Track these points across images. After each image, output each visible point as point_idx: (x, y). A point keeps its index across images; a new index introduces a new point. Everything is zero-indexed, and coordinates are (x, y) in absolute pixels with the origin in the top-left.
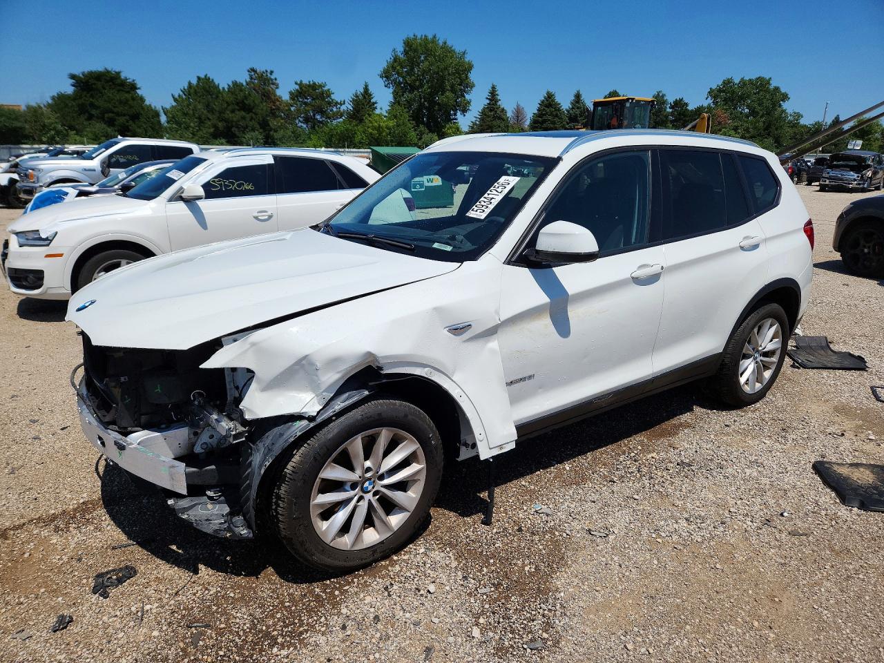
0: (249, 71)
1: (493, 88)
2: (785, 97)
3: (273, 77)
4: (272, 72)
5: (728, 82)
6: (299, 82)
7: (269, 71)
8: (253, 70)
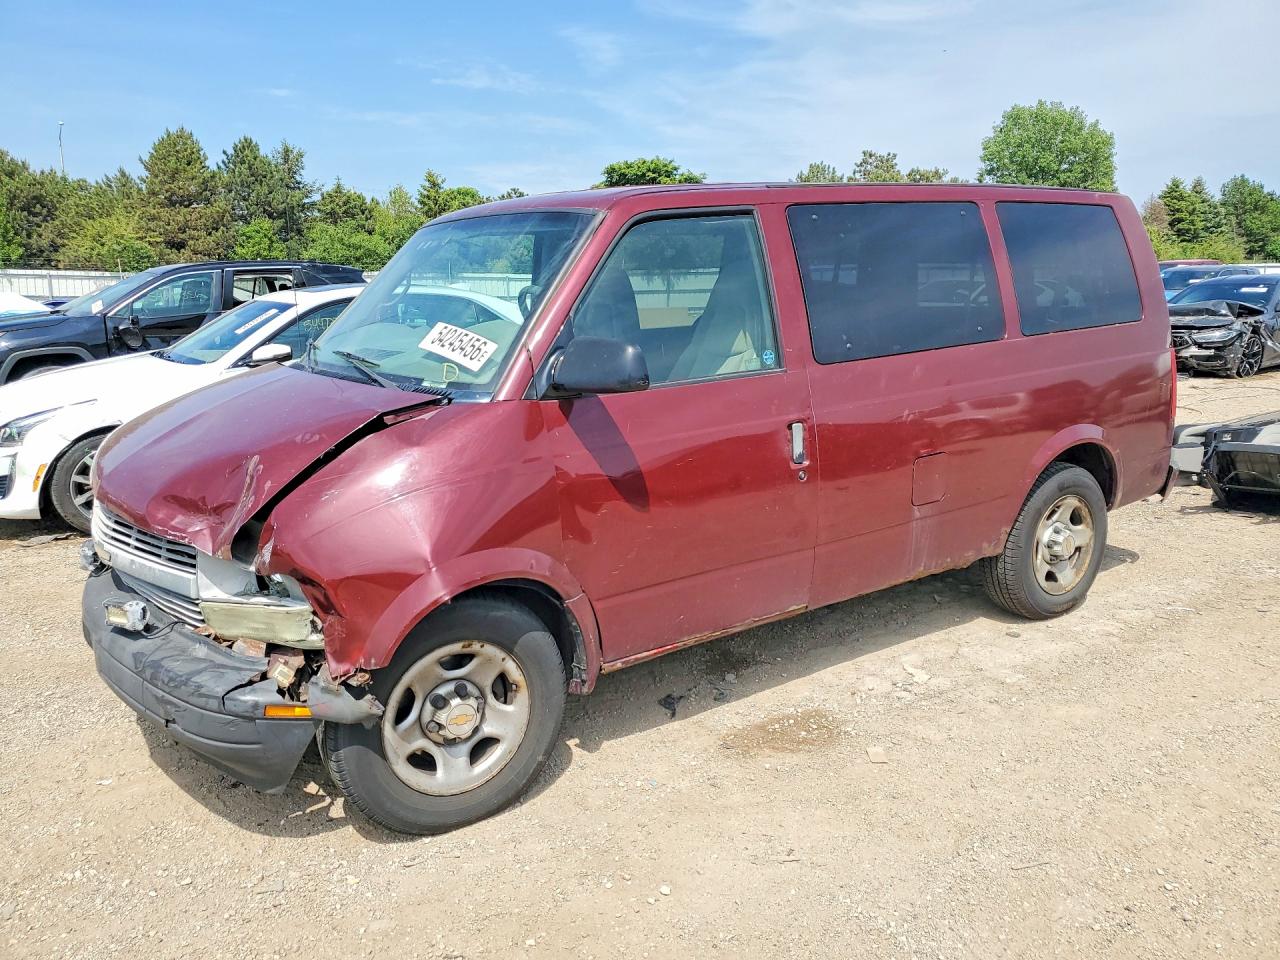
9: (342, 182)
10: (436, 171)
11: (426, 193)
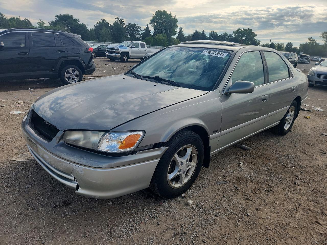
0: (116, 19)
1: (181, 28)
2: (255, 35)
3: (123, 21)
4: (123, 19)
5: (239, 29)
6: (129, 23)
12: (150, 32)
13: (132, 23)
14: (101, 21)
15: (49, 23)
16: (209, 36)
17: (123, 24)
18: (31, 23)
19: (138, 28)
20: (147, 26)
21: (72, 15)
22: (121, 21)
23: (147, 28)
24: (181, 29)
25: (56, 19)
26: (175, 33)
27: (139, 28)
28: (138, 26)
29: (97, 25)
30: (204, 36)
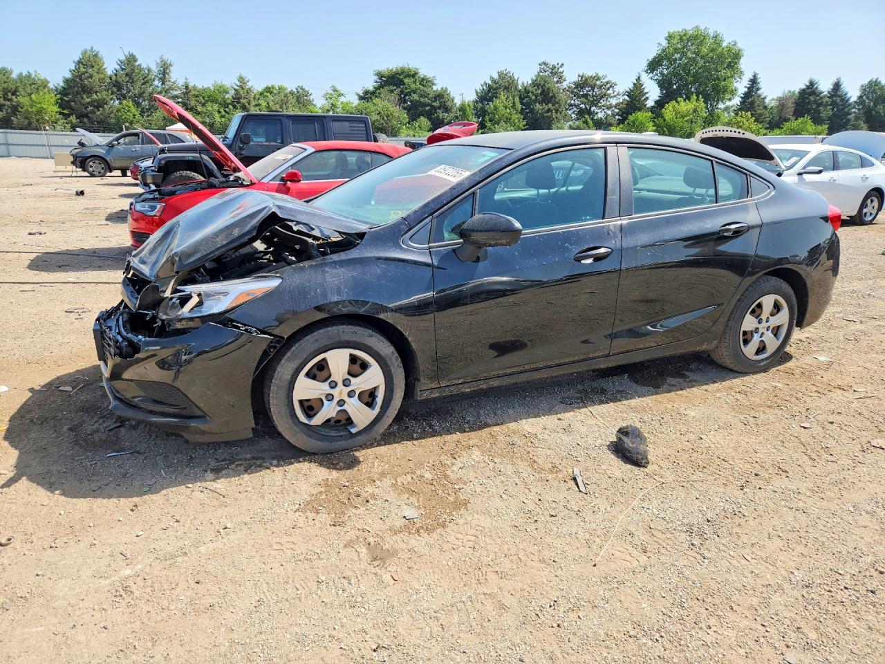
0: (540, 65)
1: (755, 76)
3: (561, 70)
4: (563, 65)
6: (581, 75)
7: (560, 65)
8: (544, 63)
9: (188, 81)
10: (244, 75)
11: (237, 88)
12: (647, 95)
13: (589, 73)
14: (496, 76)
15: (358, 95)
16: (860, 97)
17: (561, 79)
18: (311, 99)
19: (608, 89)
20: (639, 79)
21: (417, 67)
22: (555, 72)
23: (638, 85)
24: (754, 81)
25: (376, 82)
26: (733, 92)
27: (611, 86)
28: (607, 83)
29: (483, 89)
30: (839, 96)
